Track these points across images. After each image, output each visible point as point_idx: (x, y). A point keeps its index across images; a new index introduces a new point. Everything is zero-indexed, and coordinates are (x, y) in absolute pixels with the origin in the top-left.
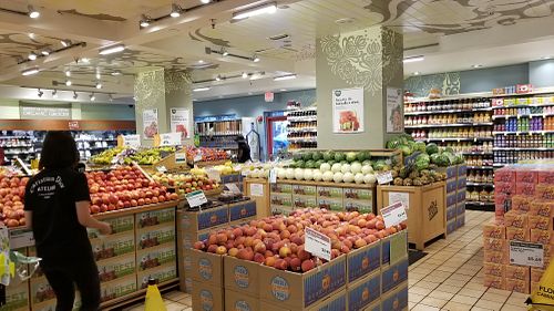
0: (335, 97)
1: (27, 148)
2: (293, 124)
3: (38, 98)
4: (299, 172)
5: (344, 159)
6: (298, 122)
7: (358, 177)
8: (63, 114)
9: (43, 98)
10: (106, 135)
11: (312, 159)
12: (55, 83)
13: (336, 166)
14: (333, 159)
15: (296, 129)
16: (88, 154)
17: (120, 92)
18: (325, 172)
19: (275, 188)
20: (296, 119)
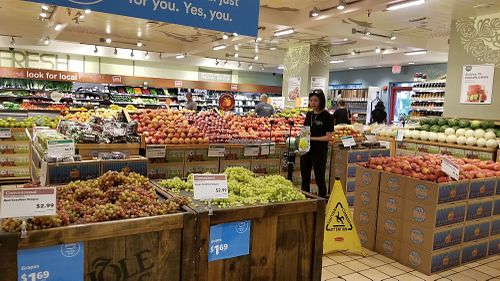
0: (465, 72)
1: (202, 103)
2: (418, 94)
3: (215, 66)
4: (424, 134)
5: (468, 126)
6: (423, 93)
7: (481, 141)
8: (225, 78)
9: (219, 66)
10: (254, 96)
11: (437, 123)
12: (227, 55)
13: (460, 131)
14: (457, 125)
15: (420, 100)
16: (241, 110)
17: (270, 62)
18: (449, 135)
19: (401, 145)
20: (421, 90)
